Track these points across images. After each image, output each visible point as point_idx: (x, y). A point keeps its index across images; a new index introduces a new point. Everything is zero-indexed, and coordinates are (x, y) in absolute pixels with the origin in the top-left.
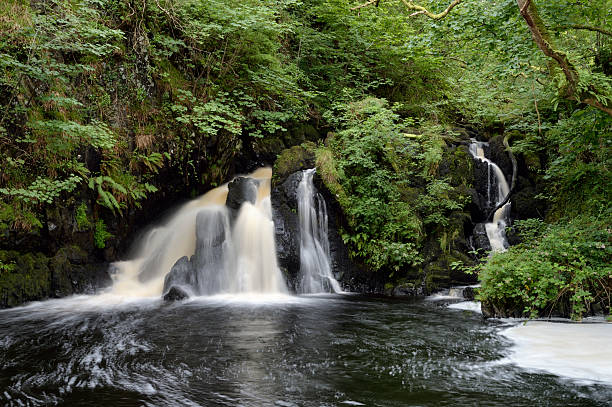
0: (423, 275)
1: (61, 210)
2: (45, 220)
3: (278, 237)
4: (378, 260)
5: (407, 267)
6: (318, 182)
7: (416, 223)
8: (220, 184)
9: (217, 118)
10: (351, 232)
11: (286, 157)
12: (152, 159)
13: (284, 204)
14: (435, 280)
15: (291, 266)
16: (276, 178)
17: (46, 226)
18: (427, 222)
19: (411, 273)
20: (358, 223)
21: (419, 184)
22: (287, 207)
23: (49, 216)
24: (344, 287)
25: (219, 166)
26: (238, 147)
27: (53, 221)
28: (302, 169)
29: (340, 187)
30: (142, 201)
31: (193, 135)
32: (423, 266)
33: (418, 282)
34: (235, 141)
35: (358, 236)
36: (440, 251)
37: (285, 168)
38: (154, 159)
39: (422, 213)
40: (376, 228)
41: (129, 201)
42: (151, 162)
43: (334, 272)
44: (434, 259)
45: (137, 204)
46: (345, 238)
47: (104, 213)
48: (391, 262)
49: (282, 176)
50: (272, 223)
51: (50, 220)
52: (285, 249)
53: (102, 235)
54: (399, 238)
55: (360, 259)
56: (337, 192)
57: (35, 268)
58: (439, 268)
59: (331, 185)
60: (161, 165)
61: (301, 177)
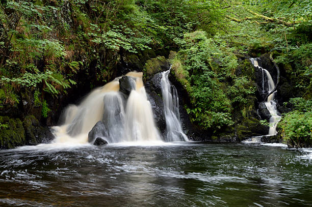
0: (234, 131)
1: (28, 93)
2: (21, 99)
3: (154, 109)
4: (209, 122)
5: (225, 126)
6: (172, 78)
7: (228, 102)
8: (112, 79)
9: (117, 40)
10: (192, 107)
11: (151, 65)
12: (73, 65)
13: (154, 91)
14: (243, 133)
15: (162, 126)
16: (146, 76)
17: (21, 103)
18: (234, 101)
19: (228, 130)
20: (196, 102)
21: (230, 81)
22: (155, 93)
23: (23, 96)
24: (189, 138)
25: (107, 70)
26: (118, 59)
27: (26, 99)
28: (160, 72)
29: (186, 81)
30: (68, 89)
31: (95, 51)
32: (233, 126)
33: (233, 134)
34: (117, 55)
35: (196, 110)
36: (242, 118)
37: (151, 71)
38: (74, 64)
39: (230, 97)
40: (207, 104)
41: (60, 88)
42: (72, 66)
43: (184, 130)
44: (240, 122)
45: (65, 91)
46: (189, 111)
47: (47, 96)
48: (215, 125)
49: (150, 75)
50: (149, 101)
51: (24, 99)
52: (158, 117)
53: (46, 110)
54: (220, 110)
55: (196, 123)
56: (186, 84)
57: (17, 127)
58: (244, 127)
59: (182, 80)
60: (78, 68)
61: (162, 75)
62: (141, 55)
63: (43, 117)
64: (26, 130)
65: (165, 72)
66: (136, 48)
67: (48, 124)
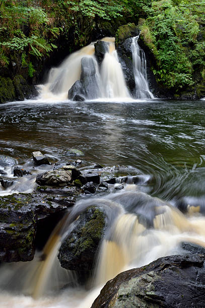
0: (194, 90)
1: (16, 55)
2: (10, 60)
3: (124, 70)
4: (172, 81)
5: (186, 85)
6: (141, 43)
7: (189, 64)
8: (88, 44)
9: (93, 8)
10: (158, 69)
11: (122, 30)
12: (55, 31)
13: (125, 55)
14: (202, 92)
15: (131, 86)
16: (118, 41)
17: (11, 64)
18: (194, 64)
19: (188, 89)
20: (162, 64)
21: (192, 46)
22: (126, 56)
23: (12, 58)
24: (155, 96)
25: (84, 35)
26: (94, 25)
27: (15, 61)
28: (130, 37)
29: (153, 45)
30: (50, 53)
31: (73, 18)
32: (194, 85)
33: (193, 93)
34: (92, 22)
35: (161, 71)
36: (202, 78)
37: (122, 37)
38: (55, 30)
39: (192, 59)
40: (171, 66)
41: (44, 52)
42: (54, 32)
43: (150, 88)
44: (199, 82)
45: (48, 54)
46: (155, 72)
47: (32, 58)
48: (177, 84)
49: (121, 40)
50: (120, 64)
51: (13, 61)
52: (128, 77)
53: (32, 70)
54: (183, 72)
55: (161, 83)
56: (153, 48)
57: (8, 85)
58: (203, 86)
59: (149, 44)
60: (59, 34)
61: (132, 40)
62: (113, 22)
63: (29, 76)
64: (15, 88)
65: (134, 38)
66: (109, 15)
67: (33, 83)
